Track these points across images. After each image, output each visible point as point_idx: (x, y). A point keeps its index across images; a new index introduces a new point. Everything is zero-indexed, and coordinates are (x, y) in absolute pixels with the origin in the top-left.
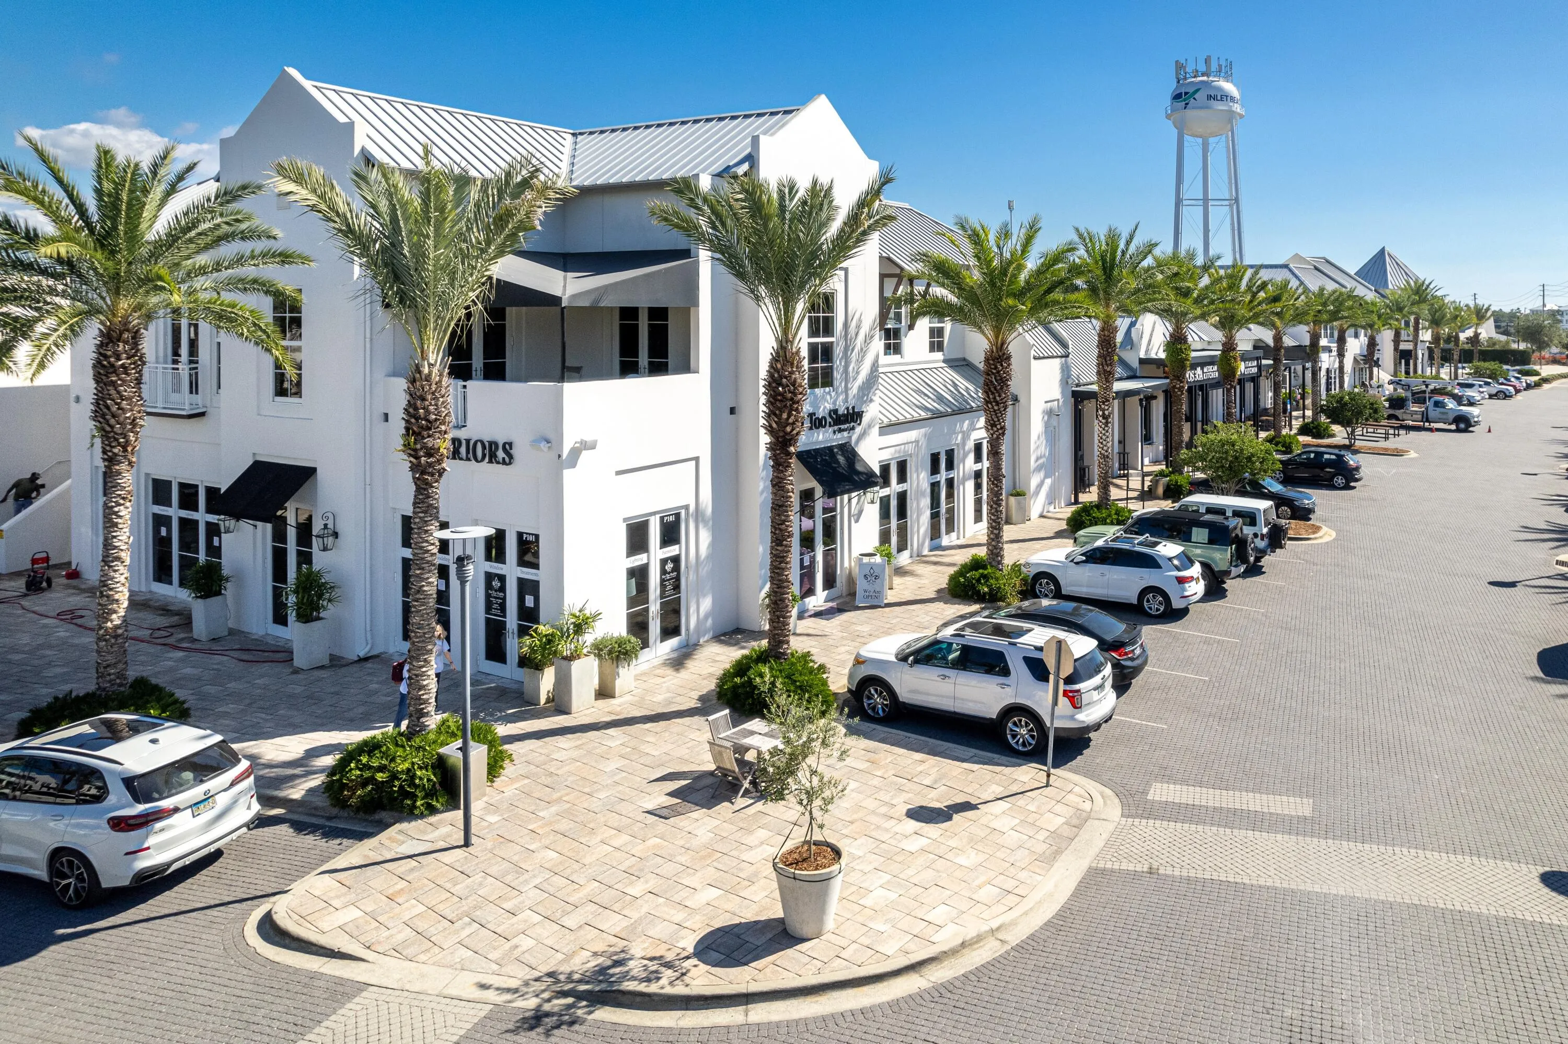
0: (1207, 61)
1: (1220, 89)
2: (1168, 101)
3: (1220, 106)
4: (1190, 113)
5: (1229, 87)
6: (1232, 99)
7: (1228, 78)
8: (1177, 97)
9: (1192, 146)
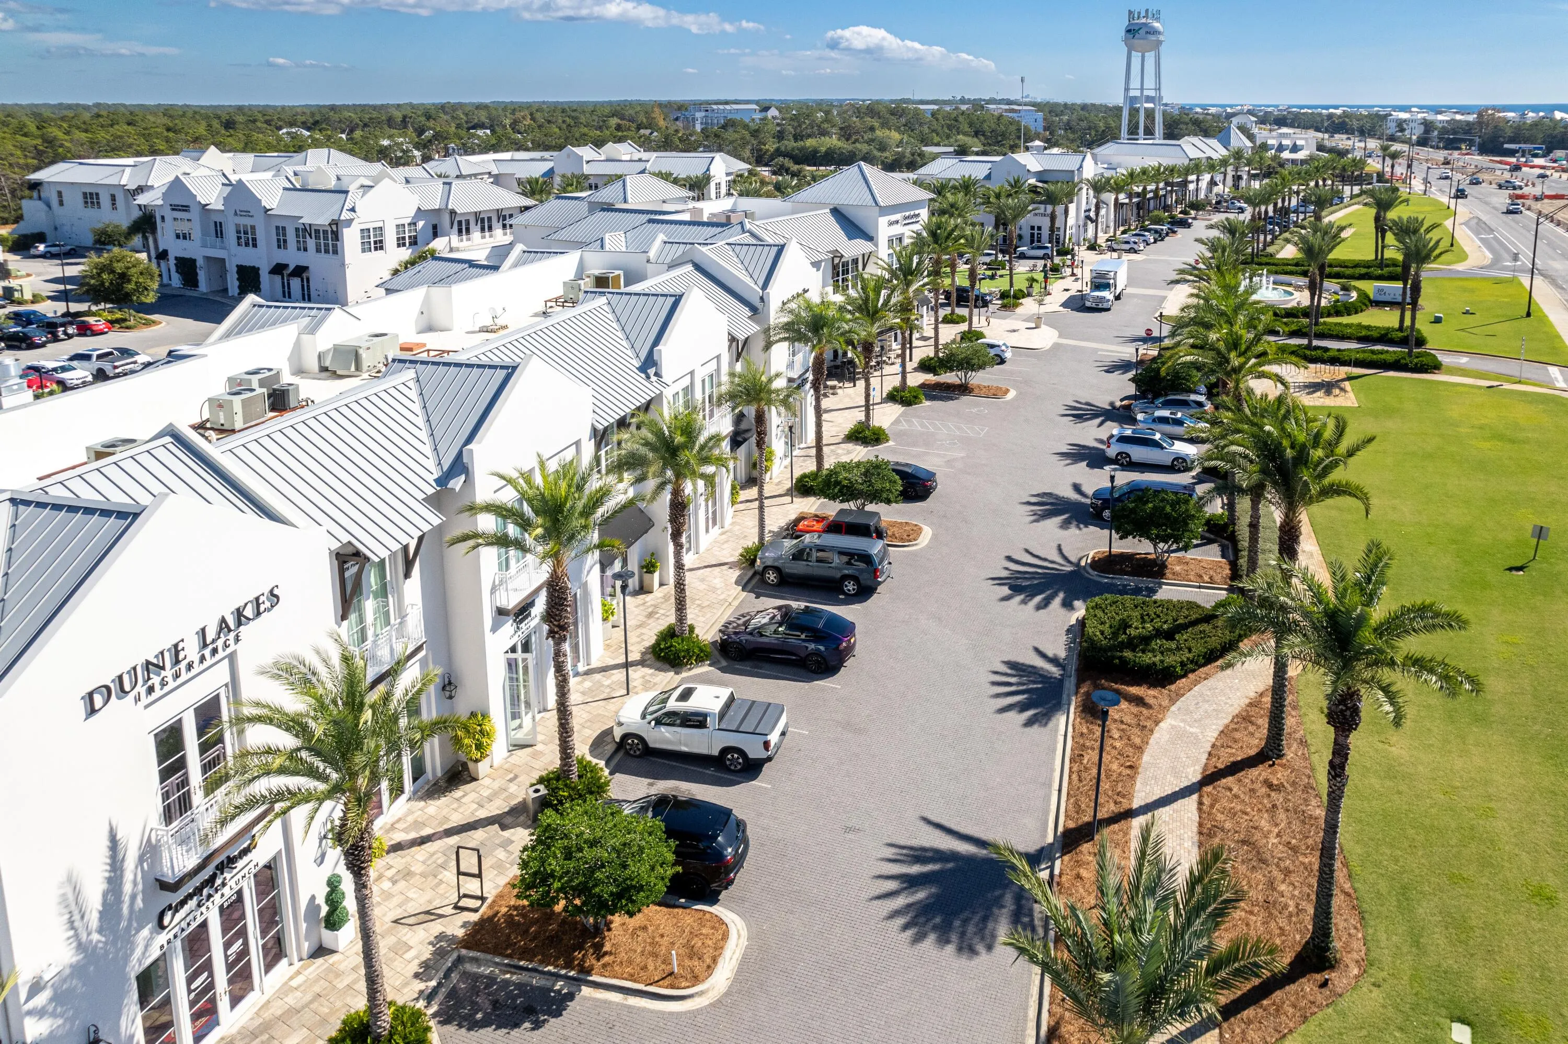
0: (1147, 11)
1: (1153, 27)
2: (1123, 33)
3: (1153, 38)
4: (1136, 41)
5: (1156, 25)
6: (1159, 33)
7: (1158, 20)
8: (1128, 31)
9: (1136, 57)
